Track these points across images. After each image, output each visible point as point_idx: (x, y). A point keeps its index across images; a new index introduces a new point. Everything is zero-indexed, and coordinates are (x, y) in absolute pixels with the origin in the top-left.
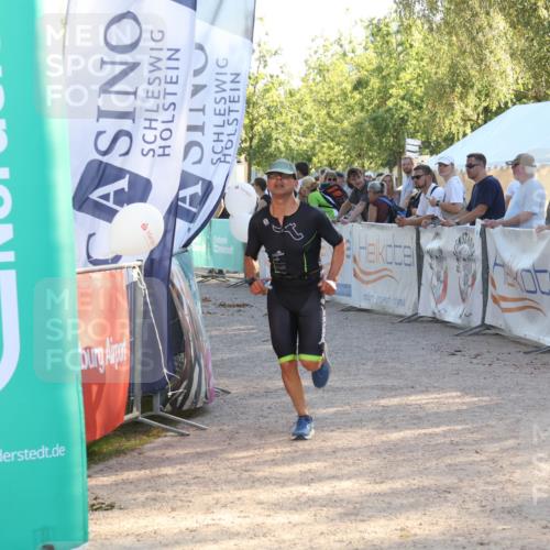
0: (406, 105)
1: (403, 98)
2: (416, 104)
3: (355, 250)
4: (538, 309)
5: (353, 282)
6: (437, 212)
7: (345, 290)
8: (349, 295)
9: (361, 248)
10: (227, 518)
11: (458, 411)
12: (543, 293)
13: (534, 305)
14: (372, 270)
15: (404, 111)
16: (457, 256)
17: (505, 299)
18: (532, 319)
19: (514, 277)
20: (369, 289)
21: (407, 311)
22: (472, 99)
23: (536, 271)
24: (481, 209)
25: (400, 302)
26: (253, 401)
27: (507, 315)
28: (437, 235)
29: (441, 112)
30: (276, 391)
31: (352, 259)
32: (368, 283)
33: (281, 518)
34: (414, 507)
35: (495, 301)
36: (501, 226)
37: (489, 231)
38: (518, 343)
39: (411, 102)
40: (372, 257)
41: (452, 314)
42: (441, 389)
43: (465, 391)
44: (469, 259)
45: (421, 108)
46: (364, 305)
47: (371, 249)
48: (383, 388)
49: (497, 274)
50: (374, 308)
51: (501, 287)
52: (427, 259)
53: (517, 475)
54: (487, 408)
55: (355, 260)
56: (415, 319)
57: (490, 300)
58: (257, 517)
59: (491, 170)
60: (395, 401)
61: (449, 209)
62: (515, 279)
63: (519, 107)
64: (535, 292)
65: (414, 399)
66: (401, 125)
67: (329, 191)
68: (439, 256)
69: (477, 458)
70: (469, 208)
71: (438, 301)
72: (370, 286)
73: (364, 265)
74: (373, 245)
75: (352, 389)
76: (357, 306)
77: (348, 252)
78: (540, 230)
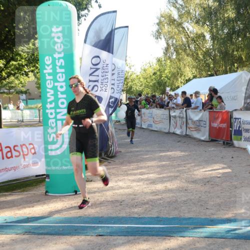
0: (166, 79)
1: (165, 77)
5: (153, 124)
6: (174, 106)
7: (151, 126)
10: (121, 184)
11: (180, 157)
12: (201, 126)
13: (199, 129)
14: (158, 121)
16: (179, 117)
17: (192, 128)
18: (198, 133)
19: (194, 122)
20: (157, 125)
21: (167, 131)
22: (183, 78)
24: (186, 105)
25: (165, 129)
26: (127, 154)
27: (192, 132)
28: (174, 112)
29: (175, 81)
33: (135, 184)
34: (169, 181)
35: (189, 128)
37: (188, 111)
39: (167, 78)
41: (178, 132)
42: (176, 151)
43: (182, 151)
44: (183, 118)
45: (170, 80)
46: (156, 129)
48: (160, 151)
49: (189, 122)
51: (190, 125)
52: (172, 118)
53: (195, 173)
54: (187, 155)
55: (153, 118)
56: (169, 133)
57: (188, 128)
58: (129, 184)
59: (188, 95)
60: (164, 154)
61: (177, 105)
63: (194, 80)
65: (169, 153)
66: (165, 84)
67: (147, 101)
68: (175, 117)
69: (184, 168)
70: (182, 105)
71: (175, 129)
75: (153, 151)
76: (154, 130)
77: (152, 116)
78: (201, 110)
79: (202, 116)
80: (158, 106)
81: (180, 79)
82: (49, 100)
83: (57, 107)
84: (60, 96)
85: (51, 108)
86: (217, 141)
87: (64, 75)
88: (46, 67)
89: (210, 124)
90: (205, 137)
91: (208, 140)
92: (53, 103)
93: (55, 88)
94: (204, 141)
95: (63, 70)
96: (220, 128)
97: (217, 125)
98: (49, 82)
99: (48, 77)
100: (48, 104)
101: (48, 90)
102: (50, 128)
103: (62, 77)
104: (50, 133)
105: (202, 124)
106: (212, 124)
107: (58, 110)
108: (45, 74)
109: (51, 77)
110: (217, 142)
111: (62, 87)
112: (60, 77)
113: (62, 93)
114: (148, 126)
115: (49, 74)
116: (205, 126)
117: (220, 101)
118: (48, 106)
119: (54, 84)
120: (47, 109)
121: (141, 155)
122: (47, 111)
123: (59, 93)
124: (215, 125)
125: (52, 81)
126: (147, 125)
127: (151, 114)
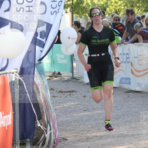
3: (132, 59)
5: (131, 76)
7: (128, 81)
8: (130, 84)
9: (135, 57)
20: (140, 80)
26: (80, 144)
30: (92, 137)
31: (130, 64)
32: (139, 76)
40: (141, 62)
46: (138, 89)
47: (140, 58)
50: (143, 91)
55: (132, 64)
67: (116, 27)
72: (140, 78)
73: (137, 67)
74: (141, 55)
75: (133, 135)
76: (134, 90)
77: (128, 60)
80: (140, 38)
114: (121, 82)
127: (128, 56)
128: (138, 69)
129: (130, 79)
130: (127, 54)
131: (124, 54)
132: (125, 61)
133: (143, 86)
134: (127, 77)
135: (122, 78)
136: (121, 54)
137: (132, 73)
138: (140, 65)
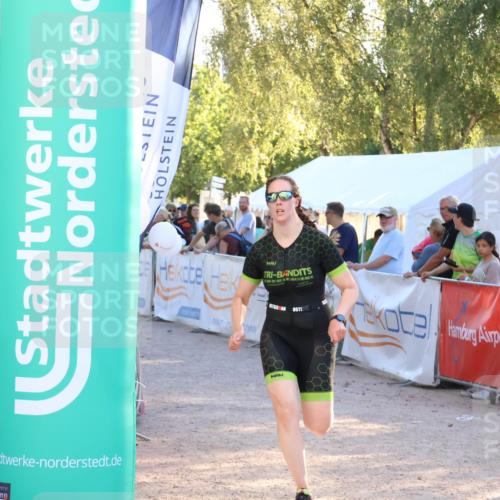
0: (201, 145)
1: (198, 138)
2: (210, 145)
3: (206, 277)
4: (399, 347)
5: (204, 307)
7: (193, 314)
8: (198, 318)
9: (213, 277)
11: (370, 437)
12: (406, 332)
13: (395, 342)
14: (224, 298)
15: (198, 150)
17: (364, 335)
18: (390, 355)
23: (401, 313)
25: (251, 329)
27: (365, 349)
29: (238, 155)
31: (201, 287)
32: (218, 308)
35: (353, 336)
36: (364, 270)
38: (375, 375)
39: (205, 143)
40: (224, 286)
43: (364, 418)
45: (213, 148)
46: (213, 328)
47: (224, 278)
49: (357, 312)
50: (224, 332)
51: (360, 324)
55: (206, 287)
62: (378, 317)
64: (397, 331)
66: (194, 162)
72: (220, 312)
73: (215, 291)
74: (225, 275)
75: (256, 410)
76: (206, 328)
77: (199, 280)
78: (407, 276)
79: (412, 298)
81: (255, 151)
82: (30, 216)
83: (58, 242)
84: (74, 204)
85: (36, 246)
86: (464, 387)
87: (93, 131)
88: (30, 96)
89: (443, 329)
90: (419, 371)
91: (430, 381)
92: (48, 229)
93: (56, 176)
94: (414, 385)
95: (91, 114)
96: (484, 347)
97: (472, 331)
98: (36, 149)
99: (33, 134)
100: (28, 228)
101: (30, 180)
102: (26, 317)
103: (87, 139)
104: (26, 334)
105: (409, 323)
106: (450, 328)
107: (62, 255)
108: (25, 119)
109: (47, 136)
110: (463, 392)
111: (82, 173)
112: (77, 138)
113: (82, 195)
115: (40, 123)
116: (421, 332)
117: (485, 249)
118: (27, 236)
119: (55, 160)
120: (22, 246)
121: (224, 421)
122: (21, 255)
123: (71, 194)
124: (466, 332)
125: (48, 151)
126: (176, 311)
127: (199, 273)
128: (218, 297)
129: (199, 310)
130: (199, 269)
131: (192, 269)
132: (192, 279)
133: (224, 325)
134: (193, 306)
135: (183, 308)
136: (186, 268)
137: (206, 301)
138: (222, 289)
